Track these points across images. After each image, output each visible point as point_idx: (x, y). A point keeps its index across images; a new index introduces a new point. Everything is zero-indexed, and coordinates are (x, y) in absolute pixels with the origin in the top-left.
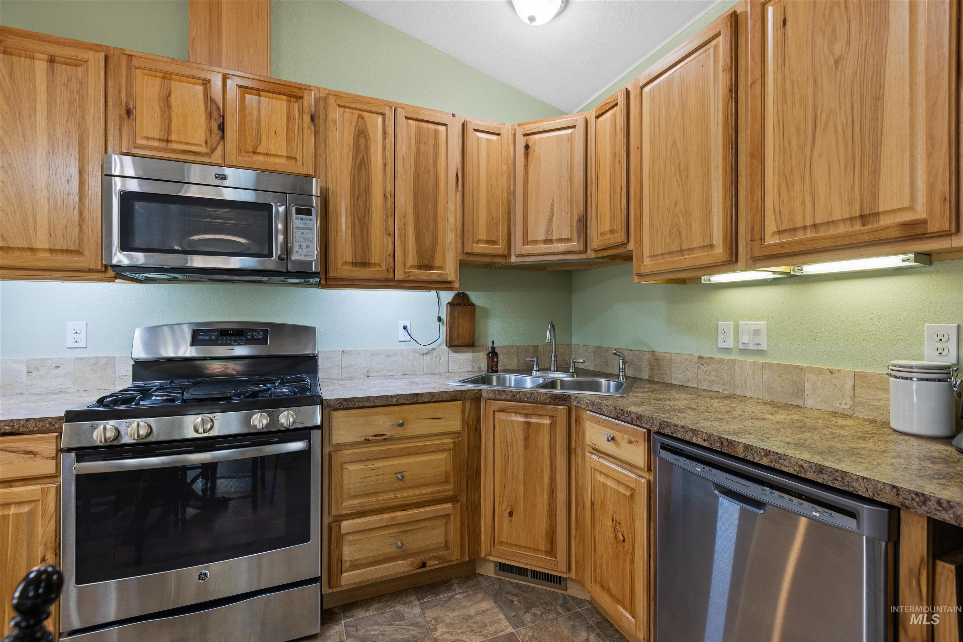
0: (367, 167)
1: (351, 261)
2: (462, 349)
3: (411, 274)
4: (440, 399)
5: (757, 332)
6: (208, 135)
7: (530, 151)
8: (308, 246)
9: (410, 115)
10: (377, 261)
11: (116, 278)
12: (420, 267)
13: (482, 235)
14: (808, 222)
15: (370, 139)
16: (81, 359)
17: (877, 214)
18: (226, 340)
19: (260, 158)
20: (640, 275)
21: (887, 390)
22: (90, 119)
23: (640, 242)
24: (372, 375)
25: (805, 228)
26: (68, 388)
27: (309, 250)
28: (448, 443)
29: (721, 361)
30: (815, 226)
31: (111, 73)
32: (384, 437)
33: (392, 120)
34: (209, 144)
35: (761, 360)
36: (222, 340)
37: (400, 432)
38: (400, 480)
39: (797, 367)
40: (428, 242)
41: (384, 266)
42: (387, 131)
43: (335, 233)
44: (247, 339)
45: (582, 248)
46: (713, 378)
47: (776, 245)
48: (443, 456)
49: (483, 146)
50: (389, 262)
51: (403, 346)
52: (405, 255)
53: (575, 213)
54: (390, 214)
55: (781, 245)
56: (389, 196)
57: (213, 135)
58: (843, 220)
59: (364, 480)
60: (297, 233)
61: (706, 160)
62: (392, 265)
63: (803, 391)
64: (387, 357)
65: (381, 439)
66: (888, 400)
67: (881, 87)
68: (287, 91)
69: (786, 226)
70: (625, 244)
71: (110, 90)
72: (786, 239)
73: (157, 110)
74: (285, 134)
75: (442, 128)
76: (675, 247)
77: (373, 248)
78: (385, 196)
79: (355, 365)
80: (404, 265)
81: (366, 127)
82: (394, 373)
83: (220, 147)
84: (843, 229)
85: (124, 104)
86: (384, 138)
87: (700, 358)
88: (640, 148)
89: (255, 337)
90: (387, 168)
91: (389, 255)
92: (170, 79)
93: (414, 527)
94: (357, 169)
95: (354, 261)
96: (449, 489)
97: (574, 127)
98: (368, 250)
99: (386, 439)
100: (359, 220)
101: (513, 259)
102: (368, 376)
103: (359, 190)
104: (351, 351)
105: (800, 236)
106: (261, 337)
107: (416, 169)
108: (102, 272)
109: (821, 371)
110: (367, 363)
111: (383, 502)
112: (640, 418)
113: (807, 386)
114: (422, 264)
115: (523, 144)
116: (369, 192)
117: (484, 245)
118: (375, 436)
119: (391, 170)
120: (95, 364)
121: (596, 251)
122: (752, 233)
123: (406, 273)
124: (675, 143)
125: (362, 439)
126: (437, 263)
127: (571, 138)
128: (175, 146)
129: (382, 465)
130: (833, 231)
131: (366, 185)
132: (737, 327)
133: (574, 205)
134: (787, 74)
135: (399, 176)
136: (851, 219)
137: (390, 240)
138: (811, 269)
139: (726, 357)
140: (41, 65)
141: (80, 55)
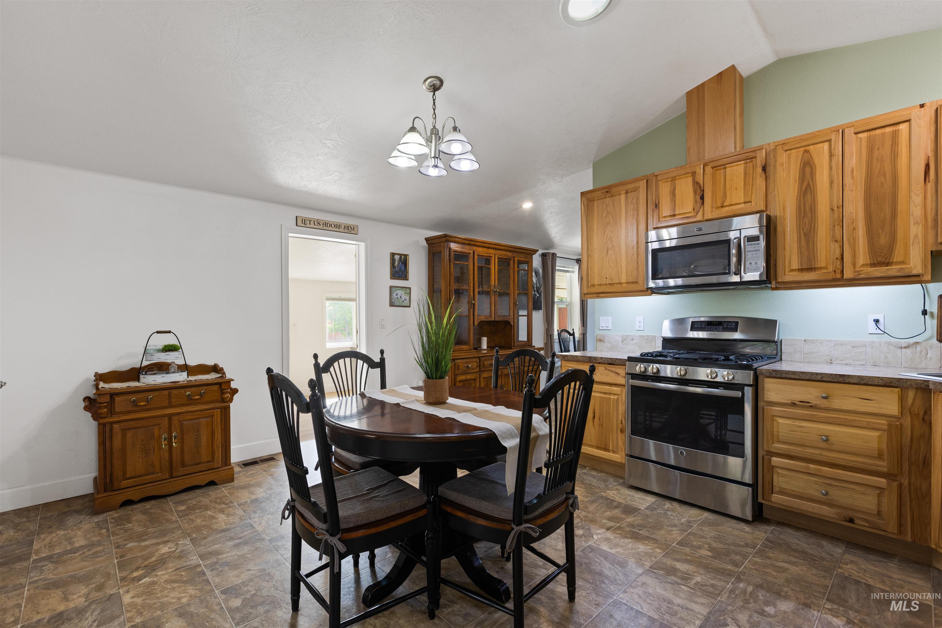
0: (813, 190)
1: (797, 268)
3: (861, 272)
4: (870, 383)
6: (695, 204)
8: (756, 263)
9: (858, 130)
10: (823, 265)
11: (652, 294)
12: (873, 265)
15: (815, 166)
16: (642, 336)
18: (711, 328)
19: (726, 209)
22: (640, 215)
24: (835, 363)
26: (637, 351)
27: (757, 266)
28: (882, 424)
31: (649, 188)
32: (809, 404)
33: (838, 142)
34: (695, 210)
36: (708, 328)
37: (824, 403)
38: (824, 441)
41: (831, 269)
42: (833, 153)
43: (783, 248)
48: (876, 434)
50: (836, 264)
51: (875, 338)
54: (837, 223)
56: (836, 208)
57: (697, 204)
59: (791, 433)
60: (748, 255)
62: (839, 267)
64: (853, 347)
65: (805, 404)
71: (649, 197)
73: (669, 200)
74: (743, 187)
75: (903, 126)
77: (819, 254)
78: (832, 210)
79: (818, 352)
80: (854, 265)
81: (812, 158)
82: (862, 363)
83: (701, 210)
85: (654, 202)
86: (830, 161)
89: (729, 327)
90: (833, 184)
91: (837, 259)
92: (675, 180)
93: (841, 485)
94: (802, 195)
95: (800, 268)
96: (883, 466)
98: (814, 257)
99: (811, 406)
100: (805, 235)
102: (831, 363)
103: (804, 211)
104: (813, 340)
106: (733, 327)
107: (868, 176)
108: (646, 291)
110: (830, 352)
111: (808, 454)
114: (876, 262)
116: (814, 210)
118: (801, 402)
119: (838, 185)
120: (647, 339)
125: (789, 402)
126: (897, 259)
128: (677, 218)
129: (808, 425)
131: (811, 205)
135: (846, 189)
137: (837, 245)
140: (623, 197)
141: (637, 184)
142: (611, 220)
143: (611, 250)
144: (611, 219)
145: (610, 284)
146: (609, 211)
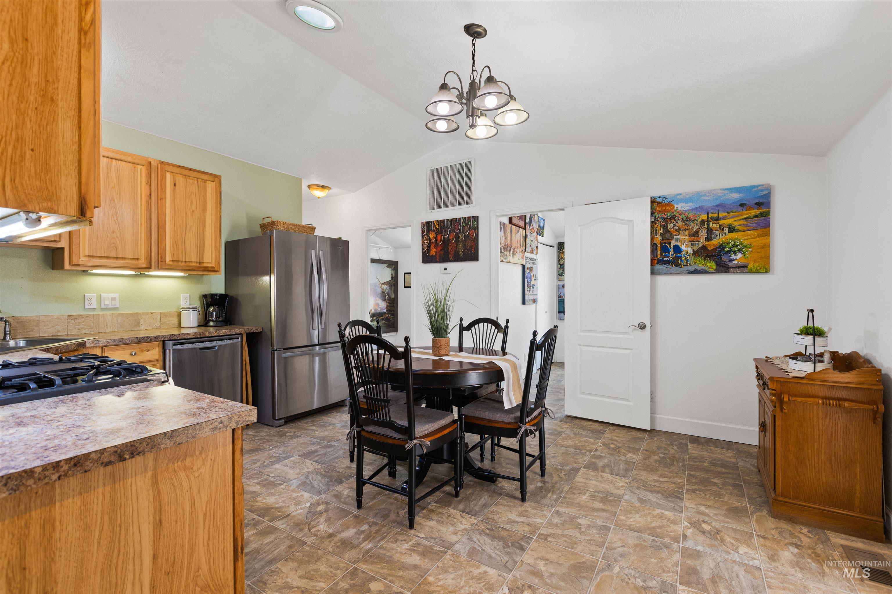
5: (113, 299)
14: (184, 260)
17: (203, 263)
25: (182, 261)
29: (88, 316)
30: (185, 262)
35: (116, 312)
39: (136, 313)
46: (81, 326)
58: (194, 262)
63: (139, 323)
67: (205, 227)
69: (175, 259)
72: (175, 264)
87: (69, 316)
105: (180, 264)
109: (147, 314)
113: (141, 321)
124: (113, 200)
130: (190, 264)
132: (99, 296)
134: (176, 204)
136: (197, 262)
139: (92, 313)
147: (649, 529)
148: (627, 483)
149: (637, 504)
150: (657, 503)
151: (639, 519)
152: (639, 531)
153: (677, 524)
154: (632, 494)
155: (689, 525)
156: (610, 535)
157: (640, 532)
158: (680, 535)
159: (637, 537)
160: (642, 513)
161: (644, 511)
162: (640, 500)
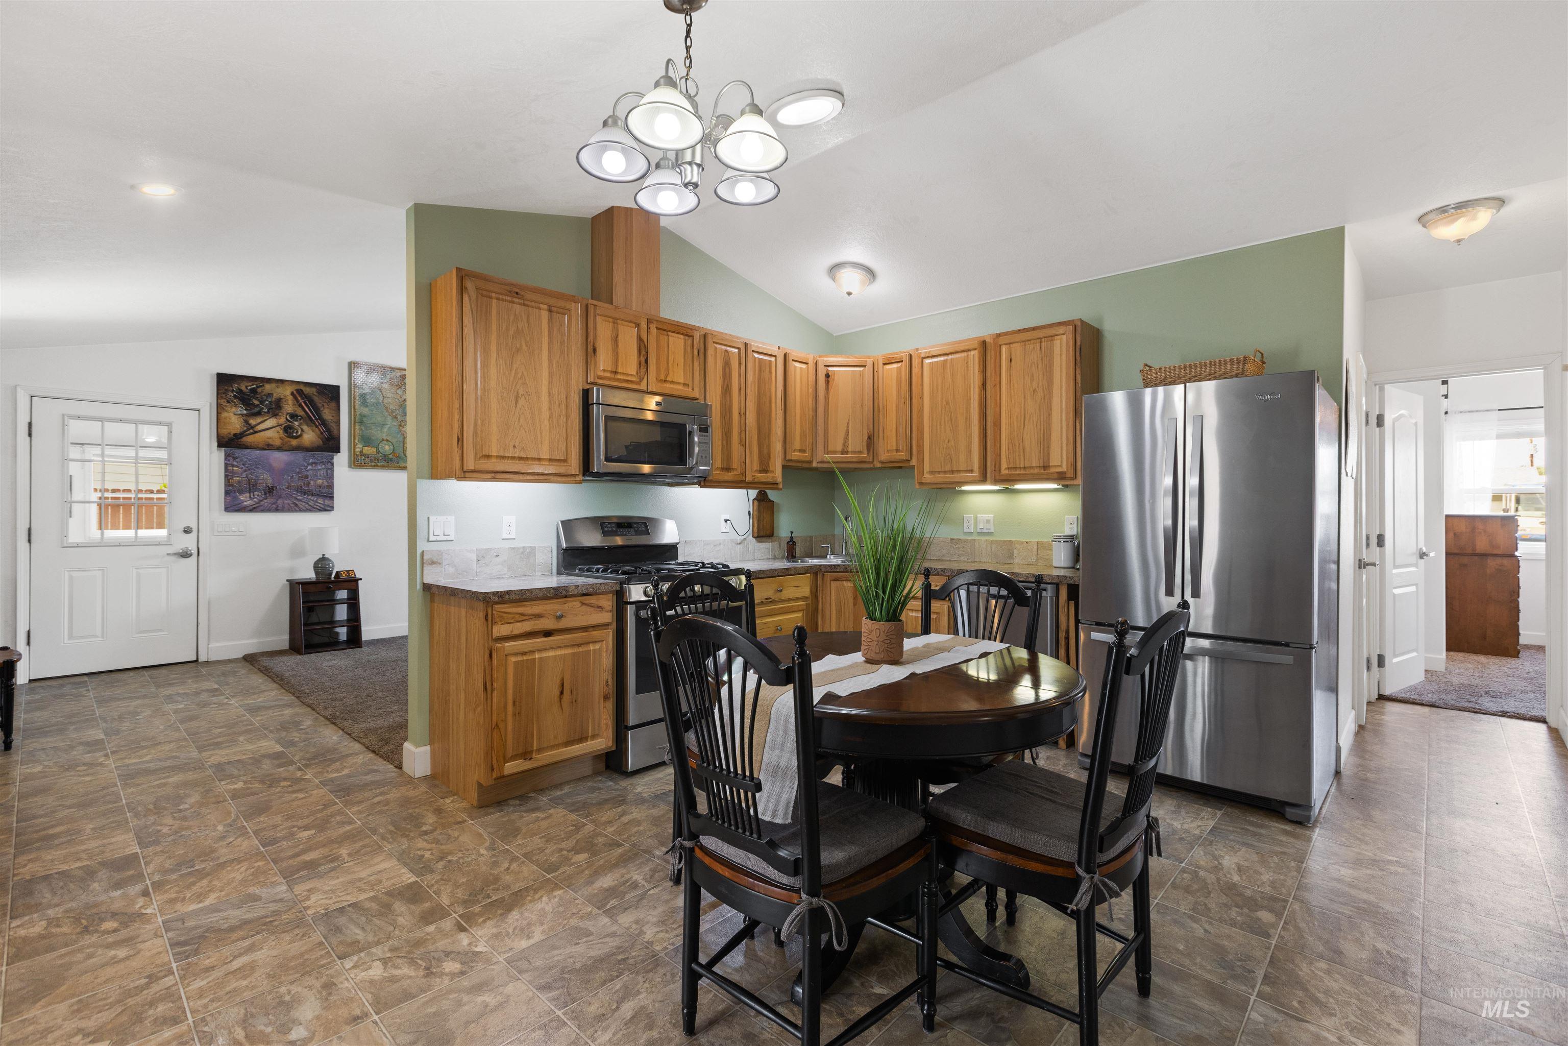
0: (730, 391)
1: (720, 467)
2: (763, 539)
4: (799, 572)
5: (988, 521)
6: (639, 367)
7: (831, 379)
9: (755, 349)
10: (735, 466)
12: (760, 472)
13: (798, 446)
15: (731, 368)
16: (513, 548)
17: (1049, 466)
19: (668, 385)
20: (921, 484)
21: (1051, 550)
22: (572, 355)
23: (921, 461)
26: (505, 574)
29: (966, 541)
30: (1025, 468)
31: (584, 318)
32: (771, 600)
33: (744, 353)
34: (638, 375)
35: (991, 538)
36: (620, 532)
39: (1010, 541)
40: (765, 451)
41: (739, 471)
42: (742, 362)
44: (636, 531)
45: (871, 460)
46: (961, 552)
47: (1007, 475)
48: (799, 615)
49: (798, 372)
50: (743, 468)
52: (751, 462)
53: (865, 432)
54: (743, 429)
55: (1010, 475)
56: (742, 414)
57: (641, 367)
58: (1037, 467)
61: (968, 419)
62: (744, 471)
63: (1013, 554)
64: (714, 546)
66: (1052, 555)
68: (684, 332)
69: (1012, 466)
70: (908, 461)
71: (584, 332)
72: (1012, 472)
73: (610, 347)
74: (683, 366)
75: (773, 359)
76: (948, 468)
77: (733, 456)
78: (740, 415)
80: (752, 470)
81: (729, 359)
83: (646, 377)
84: (1036, 471)
85: (591, 344)
86: (740, 367)
88: (922, 398)
89: (640, 529)
90: (741, 392)
91: (743, 463)
92: (617, 323)
94: (724, 393)
95: (723, 466)
97: (865, 366)
98: (730, 457)
100: (726, 434)
101: (815, 465)
103: (725, 411)
104: (690, 540)
105: (1018, 472)
106: (644, 529)
107: (758, 392)
109: (1022, 543)
112: (943, 570)
113: (1016, 551)
114: (762, 469)
115: (825, 373)
116: (731, 412)
117: (797, 453)
118: (766, 599)
119: (743, 394)
120: (522, 553)
121: (882, 462)
122: (995, 467)
123: (753, 476)
124: (948, 403)
126: (771, 469)
127: (861, 374)
128: (619, 377)
131: (729, 406)
132: (976, 518)
133: (865, 425)
134: (1012, 387)
135: (748, 398)
136: (1040, 467)
137: (743, 450)
138: (1019, 486)
139: (970, 538)
140: (545, 314)
141: (568, 305)
142: (524, 347)
143: (523, 398)
144: (523, 343)
145: (521, 458)
146: (520, 327)
147: (208, 874)
148: (306, 908)
149: (251, 890)
150: (220, 911)
151: (232, 875)
152: (222, 866)
153: (167, 902)
154: (278, 897)
155: (144, 911)
156: (257, 842)
157: (219, 865)
158: (154, 892)
159: (218, 858)
160: (234, 884)
161: (234, 888)
162: (255, 898)
